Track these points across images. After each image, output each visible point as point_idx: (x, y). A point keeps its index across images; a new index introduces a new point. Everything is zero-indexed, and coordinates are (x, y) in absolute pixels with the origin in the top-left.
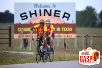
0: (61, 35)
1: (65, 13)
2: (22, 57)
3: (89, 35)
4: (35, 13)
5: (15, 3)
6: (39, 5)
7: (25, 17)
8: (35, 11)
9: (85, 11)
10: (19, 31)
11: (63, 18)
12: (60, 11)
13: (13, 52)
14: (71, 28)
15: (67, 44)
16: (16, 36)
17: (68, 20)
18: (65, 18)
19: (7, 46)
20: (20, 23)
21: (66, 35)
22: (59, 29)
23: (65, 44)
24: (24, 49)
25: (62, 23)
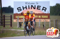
0: (41, 20)
1: (44, 7)
2: (18, 32)
3: (58, 20)
4: (26, 8)
5: (14, 2)
6: (28, 3)
7: (20, 10)
8: (26, 6)
9: (55, 6)
10: (16, 18)
11: (42, 10)
12: (40, 6)
13: (13, 30)
14: (47, 16)
15: (45, 25)
16: (14, 21)
17: (45, 11)
18: (43, 10)
19: (10, 26)
20: (17, 13)
21: (44, 20)
22: (40, 17)
23: (43, 25)
24: (20, 28)
25: (42, 13)
